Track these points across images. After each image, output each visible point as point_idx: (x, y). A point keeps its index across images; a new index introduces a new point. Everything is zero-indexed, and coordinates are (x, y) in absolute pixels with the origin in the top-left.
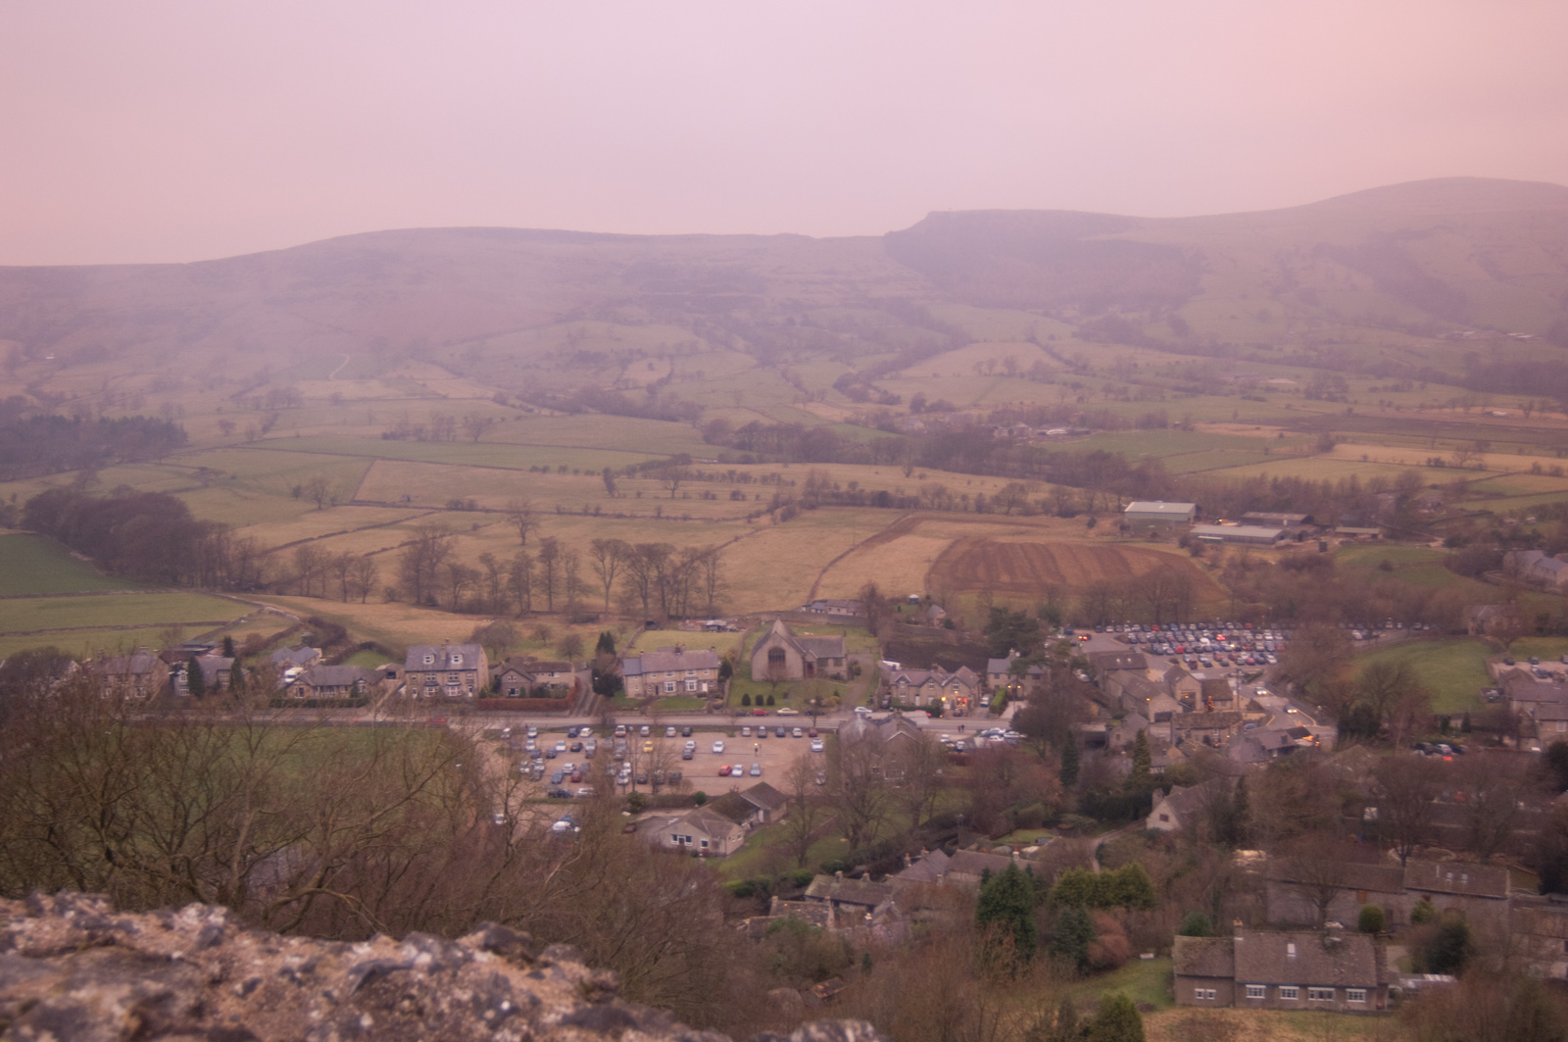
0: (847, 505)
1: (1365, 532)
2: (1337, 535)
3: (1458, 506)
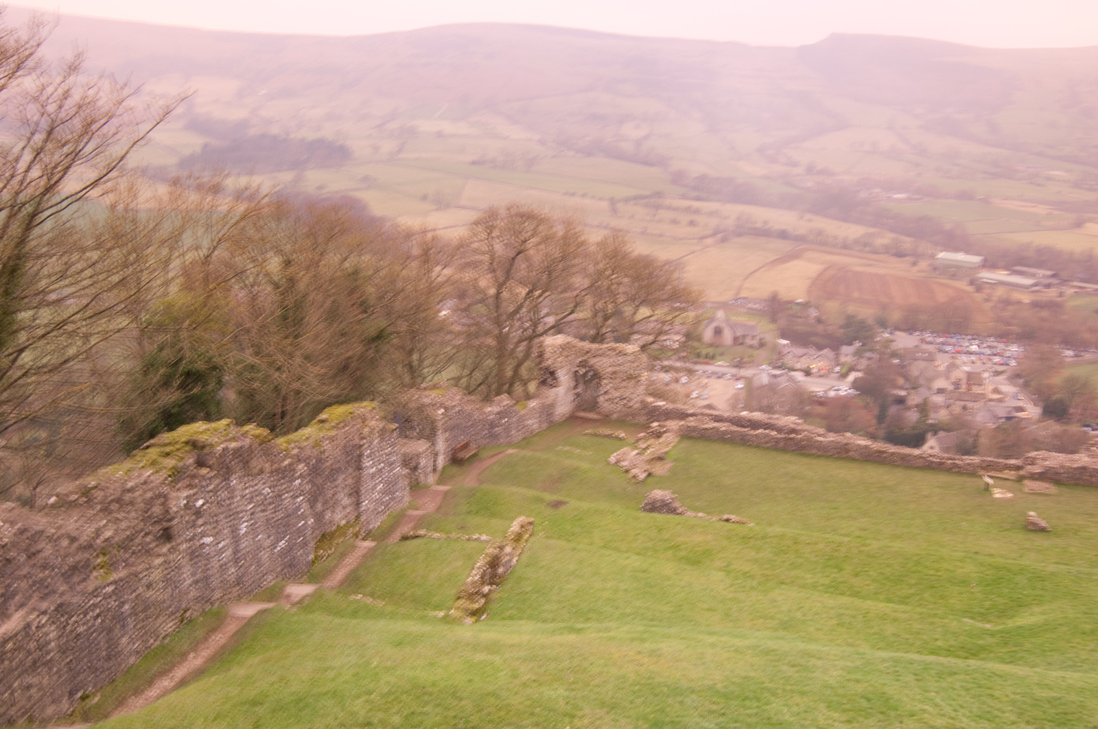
0: (761, 235)
1: (1091, 287)
2: (1073, 287)
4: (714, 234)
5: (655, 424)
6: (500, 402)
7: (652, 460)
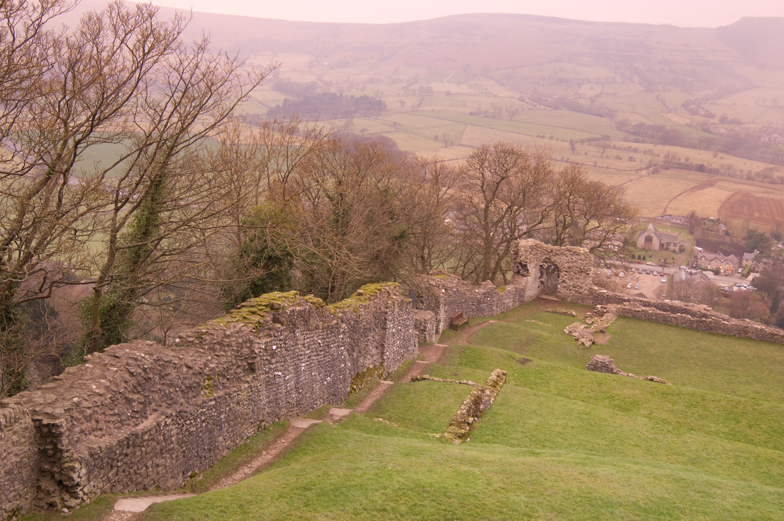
0: (684, 169)
4: (647, 168)
5: (599, 306)
6: (485, 286)
7: (596, 332)
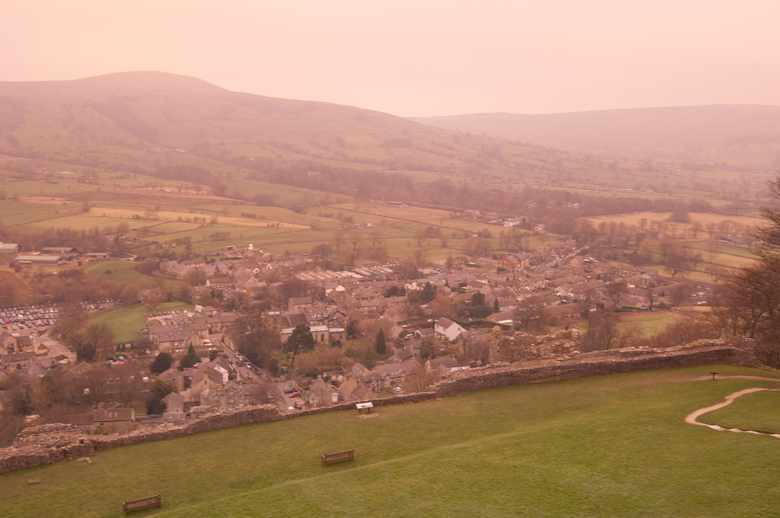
1: (100, 255)
2: (88, 257)
3: (144, 239)
